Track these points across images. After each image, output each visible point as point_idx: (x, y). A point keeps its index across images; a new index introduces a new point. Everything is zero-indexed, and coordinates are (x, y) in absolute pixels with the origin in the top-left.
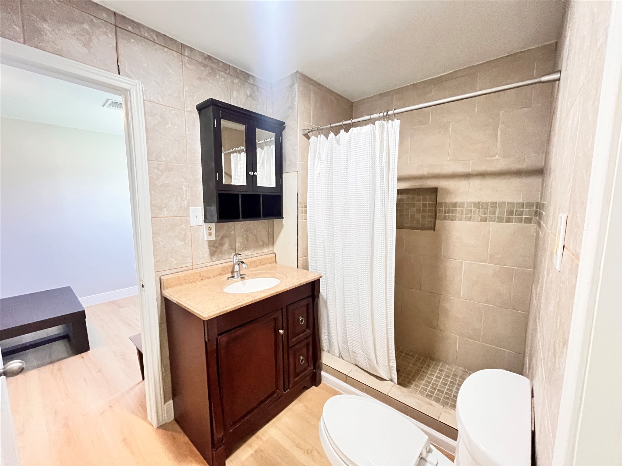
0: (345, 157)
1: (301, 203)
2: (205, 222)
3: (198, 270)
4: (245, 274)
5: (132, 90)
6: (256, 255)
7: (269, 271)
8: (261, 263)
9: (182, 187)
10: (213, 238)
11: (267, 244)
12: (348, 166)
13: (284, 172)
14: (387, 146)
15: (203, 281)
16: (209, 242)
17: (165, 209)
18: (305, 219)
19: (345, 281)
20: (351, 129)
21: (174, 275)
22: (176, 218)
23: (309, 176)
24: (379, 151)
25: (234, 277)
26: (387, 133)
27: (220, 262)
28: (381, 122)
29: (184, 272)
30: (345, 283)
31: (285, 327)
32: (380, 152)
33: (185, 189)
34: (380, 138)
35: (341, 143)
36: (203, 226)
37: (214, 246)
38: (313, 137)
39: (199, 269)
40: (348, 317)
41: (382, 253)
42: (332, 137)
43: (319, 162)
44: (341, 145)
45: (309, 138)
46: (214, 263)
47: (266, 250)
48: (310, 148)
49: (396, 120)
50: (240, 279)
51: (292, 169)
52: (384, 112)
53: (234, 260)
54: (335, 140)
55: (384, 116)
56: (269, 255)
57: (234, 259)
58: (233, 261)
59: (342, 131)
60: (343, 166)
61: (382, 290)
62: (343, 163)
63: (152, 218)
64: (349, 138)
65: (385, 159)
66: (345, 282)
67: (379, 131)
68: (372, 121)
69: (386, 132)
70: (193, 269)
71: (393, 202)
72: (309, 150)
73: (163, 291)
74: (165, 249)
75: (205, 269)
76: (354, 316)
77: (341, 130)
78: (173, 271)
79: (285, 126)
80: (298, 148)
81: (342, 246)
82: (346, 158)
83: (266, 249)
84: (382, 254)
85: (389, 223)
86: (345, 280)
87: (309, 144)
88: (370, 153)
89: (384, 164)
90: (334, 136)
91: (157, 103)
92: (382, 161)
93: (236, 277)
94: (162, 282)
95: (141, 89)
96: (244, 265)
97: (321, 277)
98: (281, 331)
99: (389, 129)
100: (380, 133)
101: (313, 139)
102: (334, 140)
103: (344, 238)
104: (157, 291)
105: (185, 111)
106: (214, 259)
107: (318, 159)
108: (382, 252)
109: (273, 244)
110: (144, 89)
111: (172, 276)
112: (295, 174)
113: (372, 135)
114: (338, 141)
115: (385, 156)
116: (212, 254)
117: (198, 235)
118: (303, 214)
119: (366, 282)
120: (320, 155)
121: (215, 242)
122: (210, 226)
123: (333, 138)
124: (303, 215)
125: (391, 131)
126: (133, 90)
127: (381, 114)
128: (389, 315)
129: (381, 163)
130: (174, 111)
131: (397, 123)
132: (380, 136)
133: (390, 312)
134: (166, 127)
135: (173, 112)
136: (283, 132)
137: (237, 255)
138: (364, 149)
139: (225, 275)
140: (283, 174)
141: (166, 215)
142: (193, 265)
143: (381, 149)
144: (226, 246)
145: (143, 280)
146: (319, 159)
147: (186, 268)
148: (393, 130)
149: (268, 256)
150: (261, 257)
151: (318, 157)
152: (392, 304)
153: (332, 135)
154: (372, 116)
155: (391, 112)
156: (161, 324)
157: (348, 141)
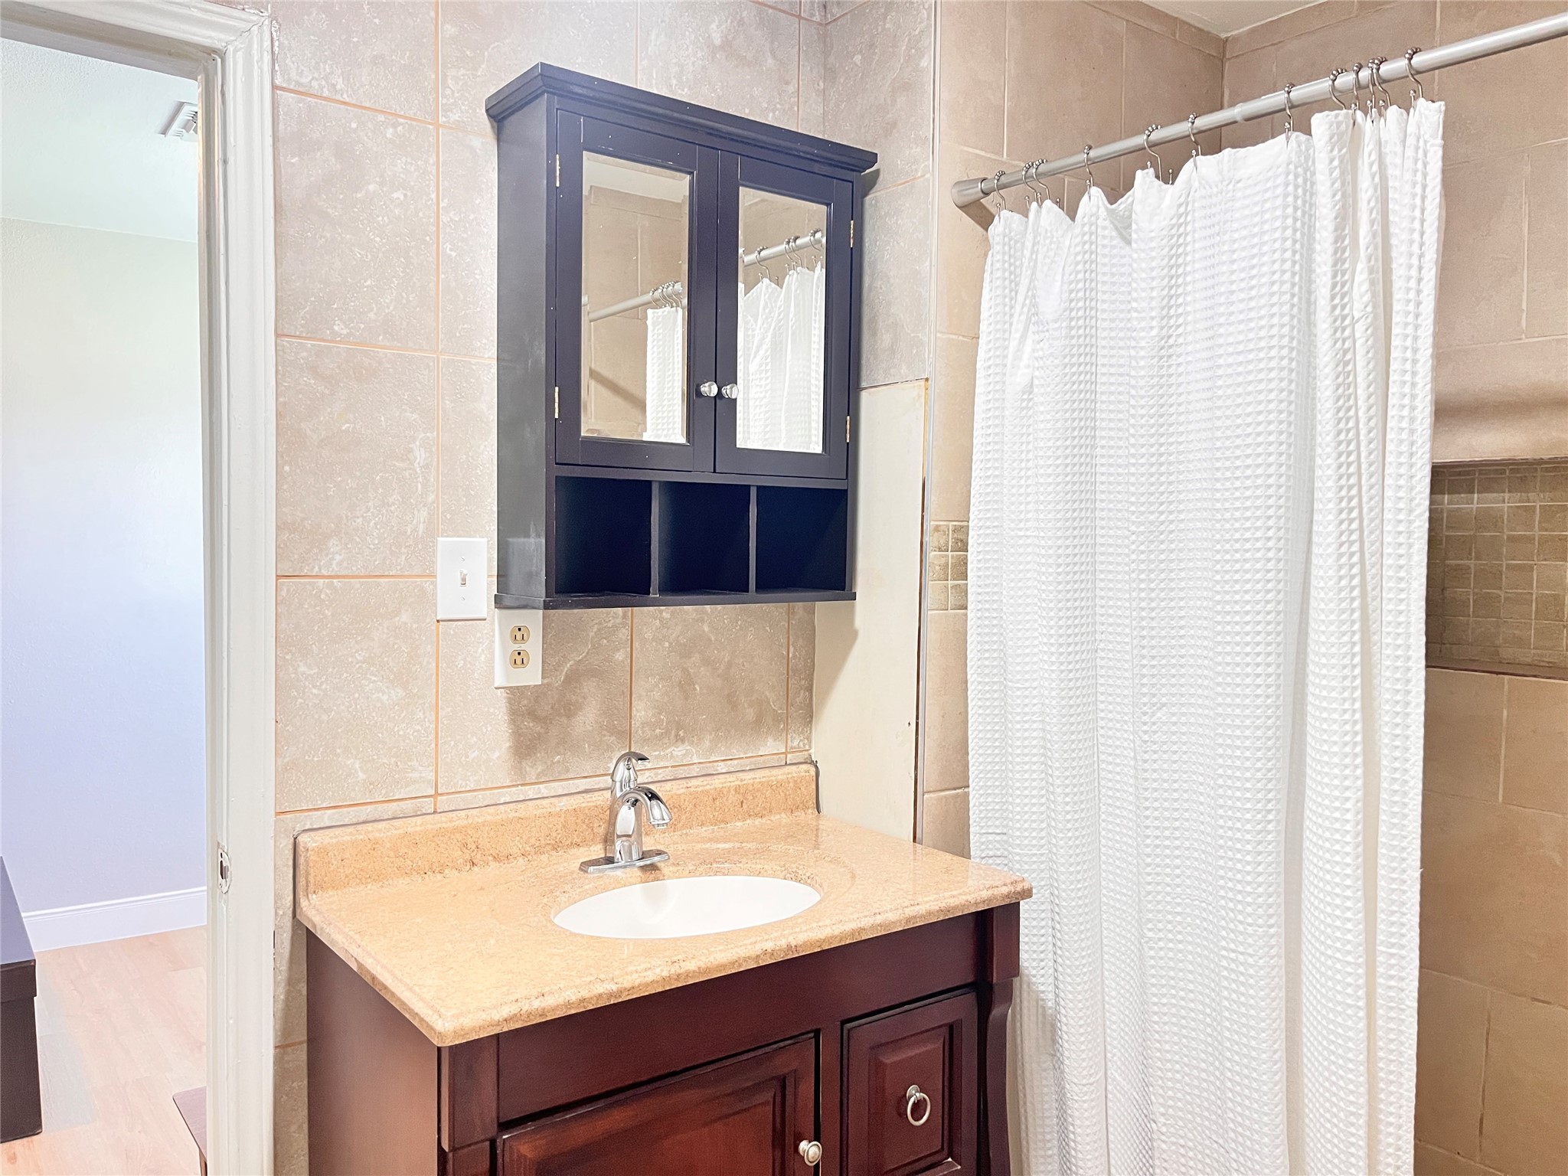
0: (1154, 304)
1: (937, 529)
2: (499, 602)
3: (460, 820)
4: (665, 853)
5: (231, 48)
6: (722, 767)
7: (774, 847)
8: (747, 803)
9: (411, 451)
10: (532, 676)
11: (777, 719)
12: (1170, 347)
13: (864, 384)
14: (1374, 236)
15: (476, 869)
16: (515, 693)
17: (334, 545)
18: (958, 603)
19: (1150, 926)
20: (1189, 165)
21: (351, 834)
22: (379, 584)
23: (979, 400)
24: (1330, 262)
25: (610, 860)
26: (1375, 168)
27: (558, 788)
28: (1340, 118)
29: (396, 823)
30: (1151, 934)
31: (831, 1127)
32: (1335, 264)
33: (420, 455)
34: (1334, 195)
35: (1134, 236)
36: (493, 623)
37: (532, 714)
38: (1005, 213)
39: (463, 814)
40: (1162, 1120)
41: (1347, 788)
42: (1094, 210)
43: (1032, 328)
44: (1134, 245)
45: (984, 219)
46: (531, 792)
47: (771, 746)
48: (988, 267)
49: (1421, 100)
50: (639, 873)
51: (904, 367)
52: (1360, 67)
53: (618, 784)
54: (1112, 223)
55: (1359, 86)
56: (787, 769)
57: (618, 778)
58: (612, 790)
59: (1144, 178)
60: (1143, 344)
61: (1349, 991)
62: (1143, 329)
63: (278, 577)
64: (1180, 205)
65: (1366, 298)
66: (1150, 930)
67: (1332, 161)
68: (1298, 118)
69: (1371, 165)
70: (435, 812)
71: (1410, 522)
72: (987, 276)
73: (303, 903)
74: (325, 717)
75: (489, 815)
76: (1198, 1120)
77: (1139, 173)
78: (350, 815)
79: (878, 171)
80: (934, 270)
81: (1134, 742)
82: (1163, 308)
83: (770, 740)
84: (1348, 794)
85: (1389, 633)
86: (1150, 921)
87: (986, 245)
88: (1287, 276)
89: (1360, 328)
90: (1106, 202)
91: (326, 99)
92: (1346, 311)
93: (622, 863)
94: (301, 860)
95: (267, 44)
96: (657, 811)
97: (1027, 893)
98: (810, 1150)
99: (1387, 150)
100: (1336, 173)
101: (1005, 222)
102: (1107, 223)
103: (1145, 705)
104: (278, 897)
105: (438, 126)
106: (532, 774)
107: (1023, 318)
108: (1347, 783)
109: (808, 716)
110: (276, 44)
111: (345, 835)
112: (915, 391)
113: (1296, 187)
114: (1124, 228)
115: (1365, 286)
116: (525, 747)
117: (464, 660)
118: (950, 583)
119: (1261, 942)
120: (1034, 296)
121: (538, 693)
122: (519, 625)
123: (1103, 213)
124: (946, 587)
125: (1398, 161)
126: (236, 51)
127: (1346, 80)
128: (1390, 1134)
129: (1341, 322)
130: (395, 126)
131: (1428, 114)
132: (1337, 185)
133: (1391, 1114)
134: (359, 195)
135: (390, 132)
136: (867, 198)
137: (629, 759)
138: (1253, 257)
139: (573, 851)
140: (864, 396)
141: (335, 568)
142: (437, 794)
143: (1344, 252)
144: (588, 718)
145: (224, 843)
146: (1029, 319)
147: (407, 806)
148: (1409, 152)
149: (780, 774)
150: (748, 777)
151: (1025, 310)
152: (1407, 1074)
153: (1094, 200)
154: (1299, 93)
155: (1394, 67)
156: (282, 1048)
157: (1174, 221)
